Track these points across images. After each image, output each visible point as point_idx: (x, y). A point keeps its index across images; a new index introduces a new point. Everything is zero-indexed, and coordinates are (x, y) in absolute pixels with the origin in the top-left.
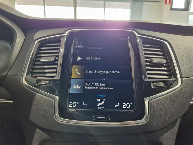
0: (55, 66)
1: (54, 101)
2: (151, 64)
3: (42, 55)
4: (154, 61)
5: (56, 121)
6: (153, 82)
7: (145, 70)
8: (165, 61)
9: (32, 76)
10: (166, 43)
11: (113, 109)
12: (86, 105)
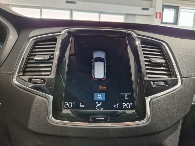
0: (50, 65)
1: (47, 101)
2: (150, 64)
4: (153, 60)
5: (48, 122)
6: (154, 81)
8: (164, 61)
9: (23, 75)
11: (112, 110)
12: (83, 106)
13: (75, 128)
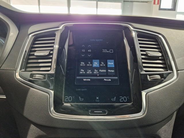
0: (50, 60)
1: (48, 96)
2: (146, 57)
3: (36, 49)
4: (149, 54)
5: (50, 116)
6: (150, 75)
7: (141, 63)
8: (160, 54)
9: (25, 71)
10: (160, 36)
11: (110, 103)
12: (82, 100)
13: (75, 121)
